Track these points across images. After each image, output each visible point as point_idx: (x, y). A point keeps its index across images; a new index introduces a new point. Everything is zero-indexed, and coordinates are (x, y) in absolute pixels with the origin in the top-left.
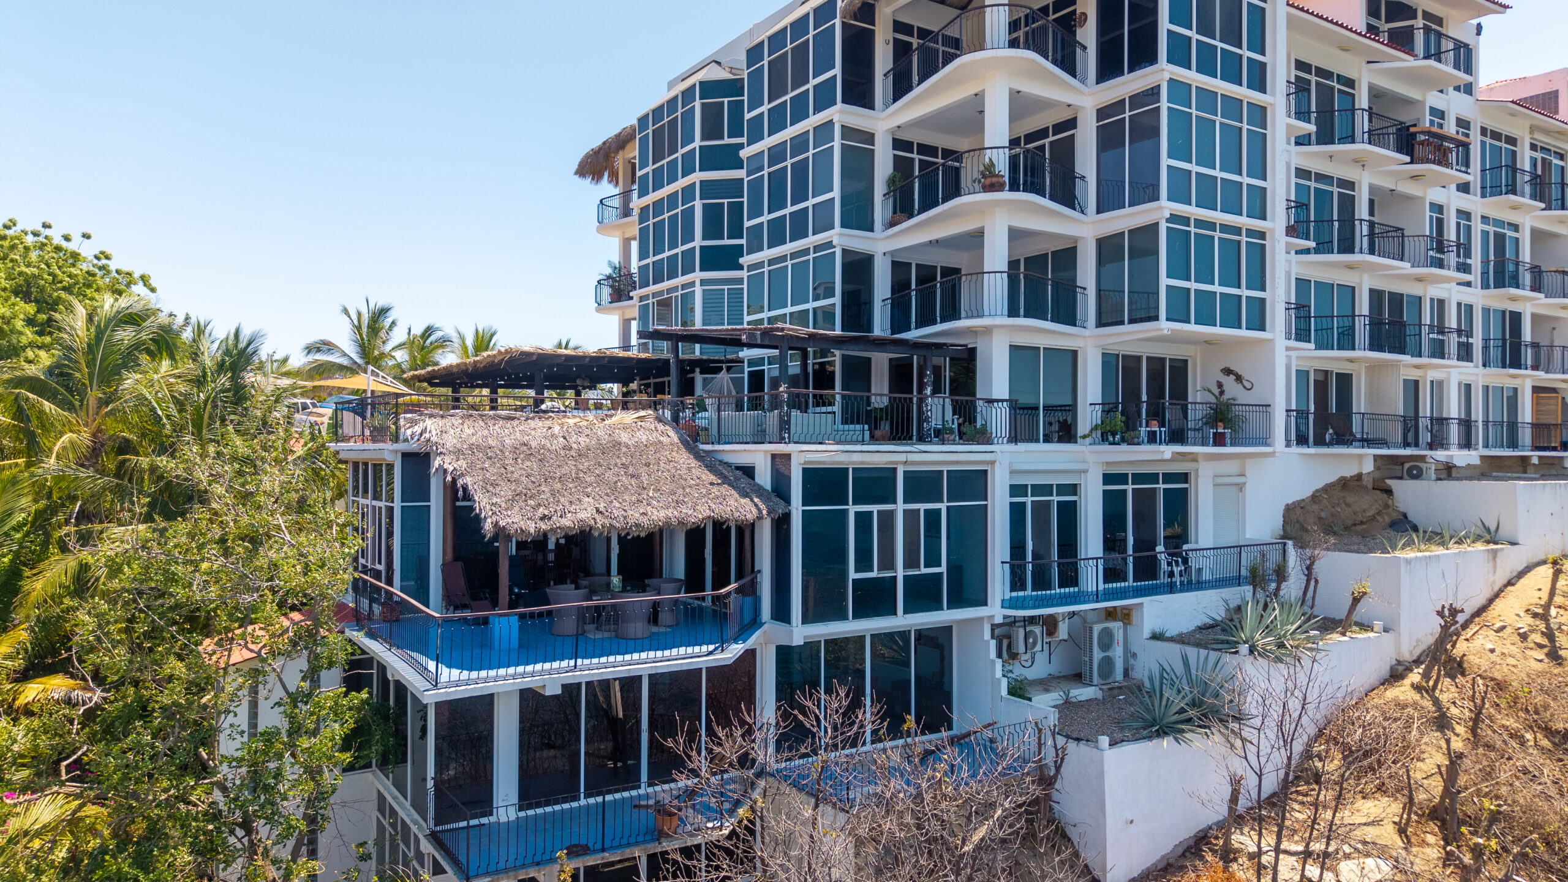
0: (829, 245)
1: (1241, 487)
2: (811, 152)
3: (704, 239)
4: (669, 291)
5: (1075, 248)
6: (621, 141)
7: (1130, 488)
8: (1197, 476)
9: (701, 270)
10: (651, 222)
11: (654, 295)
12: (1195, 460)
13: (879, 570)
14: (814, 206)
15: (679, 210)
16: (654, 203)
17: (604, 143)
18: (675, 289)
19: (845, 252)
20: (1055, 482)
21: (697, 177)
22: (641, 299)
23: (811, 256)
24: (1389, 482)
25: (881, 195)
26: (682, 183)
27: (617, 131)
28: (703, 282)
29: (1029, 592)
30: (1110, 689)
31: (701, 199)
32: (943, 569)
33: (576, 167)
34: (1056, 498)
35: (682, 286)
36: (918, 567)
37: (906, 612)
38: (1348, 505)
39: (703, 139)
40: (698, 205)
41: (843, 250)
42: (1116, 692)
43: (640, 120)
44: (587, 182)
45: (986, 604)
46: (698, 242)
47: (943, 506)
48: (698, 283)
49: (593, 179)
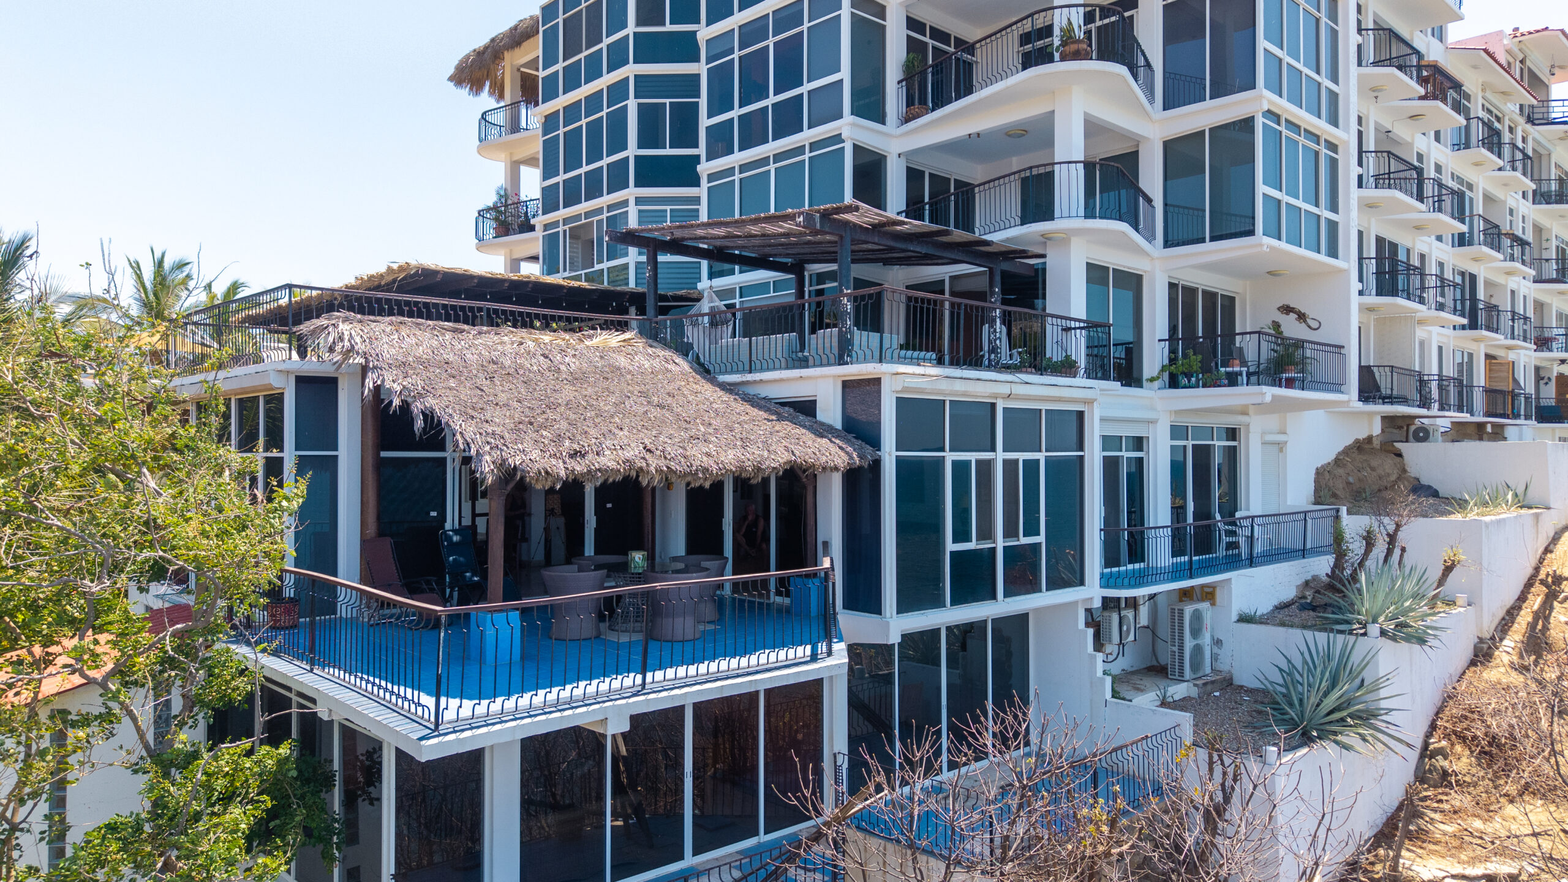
0: (838, 138)
1: (1281, 446)
2: (806, 25)
3: (639, 147)
4: (588, 215)
5: (1135, 154)
6: (518, 36)
8: (1248, 432)
9: (636, 186)
10: (561, 131)
11: (566, 221)
12: (1246, 413)
13: (977, 540)
14: (809, 92)
15: (604, 113)
16: (564, 108)
17: (493, 40)
18: (599, 211)
19: (857, 148)
20: (1124, 434)
21: (630, 70)
22: (546, 227)
23: (807, 156)
24: (1397, 445)
25: (895, 82)
26: (608, 79)
27: (512, 24)
28: (639, 201)
30: (1205, 684)
31: (636, 97)
32: (1041, 539)
33: (451, 71)
34: (1125, 454)
35: (608, 206)
36: (1018, 536)
37: (1005, 594)
38: (1373, 469)
39: (639, 23)
40: (632, 104)
41: (855, 146)
42: (1209, 687)
43: (544, 9)
44: (464, 92)
45: (1082, 583)
46: (632, 150)
47: (1041, 456)
48: (632, 202)
49: (471, 89)
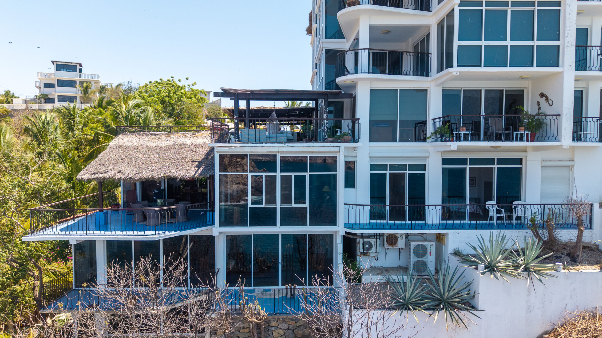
1: (571, 167)
7: (468, 167)
8: (526, 161)
12: (525, 151)
13: (265, 204)
20: (407, 163)
29: (387, 221)
32: (307, 205)
34: (407, 172)
36: (291, 203)
37: (281, 225)
41: (326, 50)
45: (336, 225)
47: (307, 175)
